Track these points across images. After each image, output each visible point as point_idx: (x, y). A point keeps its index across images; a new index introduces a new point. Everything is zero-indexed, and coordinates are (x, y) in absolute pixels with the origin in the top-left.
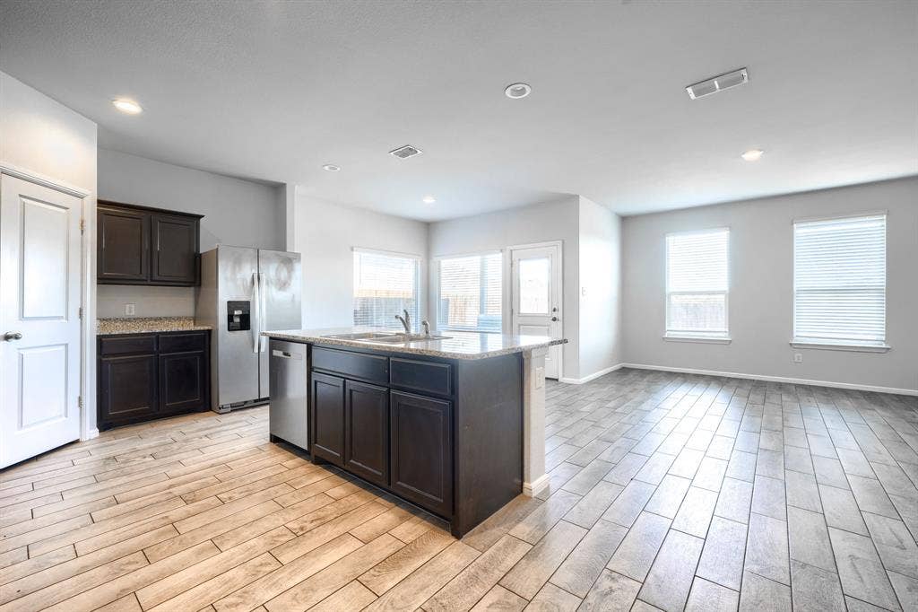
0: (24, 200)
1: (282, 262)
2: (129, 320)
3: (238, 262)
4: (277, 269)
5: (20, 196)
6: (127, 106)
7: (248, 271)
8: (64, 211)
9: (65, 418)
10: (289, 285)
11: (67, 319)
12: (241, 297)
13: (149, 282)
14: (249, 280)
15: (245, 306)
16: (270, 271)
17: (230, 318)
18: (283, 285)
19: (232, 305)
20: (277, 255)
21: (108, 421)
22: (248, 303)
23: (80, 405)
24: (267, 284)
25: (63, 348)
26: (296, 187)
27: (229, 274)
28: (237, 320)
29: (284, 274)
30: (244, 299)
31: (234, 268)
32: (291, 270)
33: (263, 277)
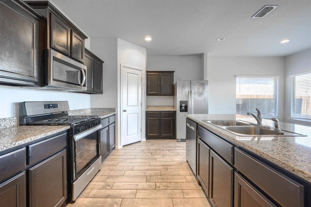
0: (128, 73)
1: (200, 85)
2: (156, 106)
3: (183, 87)
4: (198, 87)
5: (127, 73)
6: (148, 39)
7: (187, 90)
8: (137, 75)
9: (137, 134)
10: (203, 94)
11: (138, 106)
12: (185, 99)
13: (160, 95)
14: (187, 92)
15: (186, 102)
16: (196, 89)
17: (181, 107)
18: (201, 94)
19: (181, 102)
20: (198, 82)
21: (148, 137)
22: (187, 102)
23: (141, 131)
24: (194, 94)
25: (137, 114)
26: (208, 53)
27: (180, 91)
28: (183, 108)
29: (201, 90)
30: (186, 100)
31: (182, 89)
32: (204, 88)
33: (193, 91)
